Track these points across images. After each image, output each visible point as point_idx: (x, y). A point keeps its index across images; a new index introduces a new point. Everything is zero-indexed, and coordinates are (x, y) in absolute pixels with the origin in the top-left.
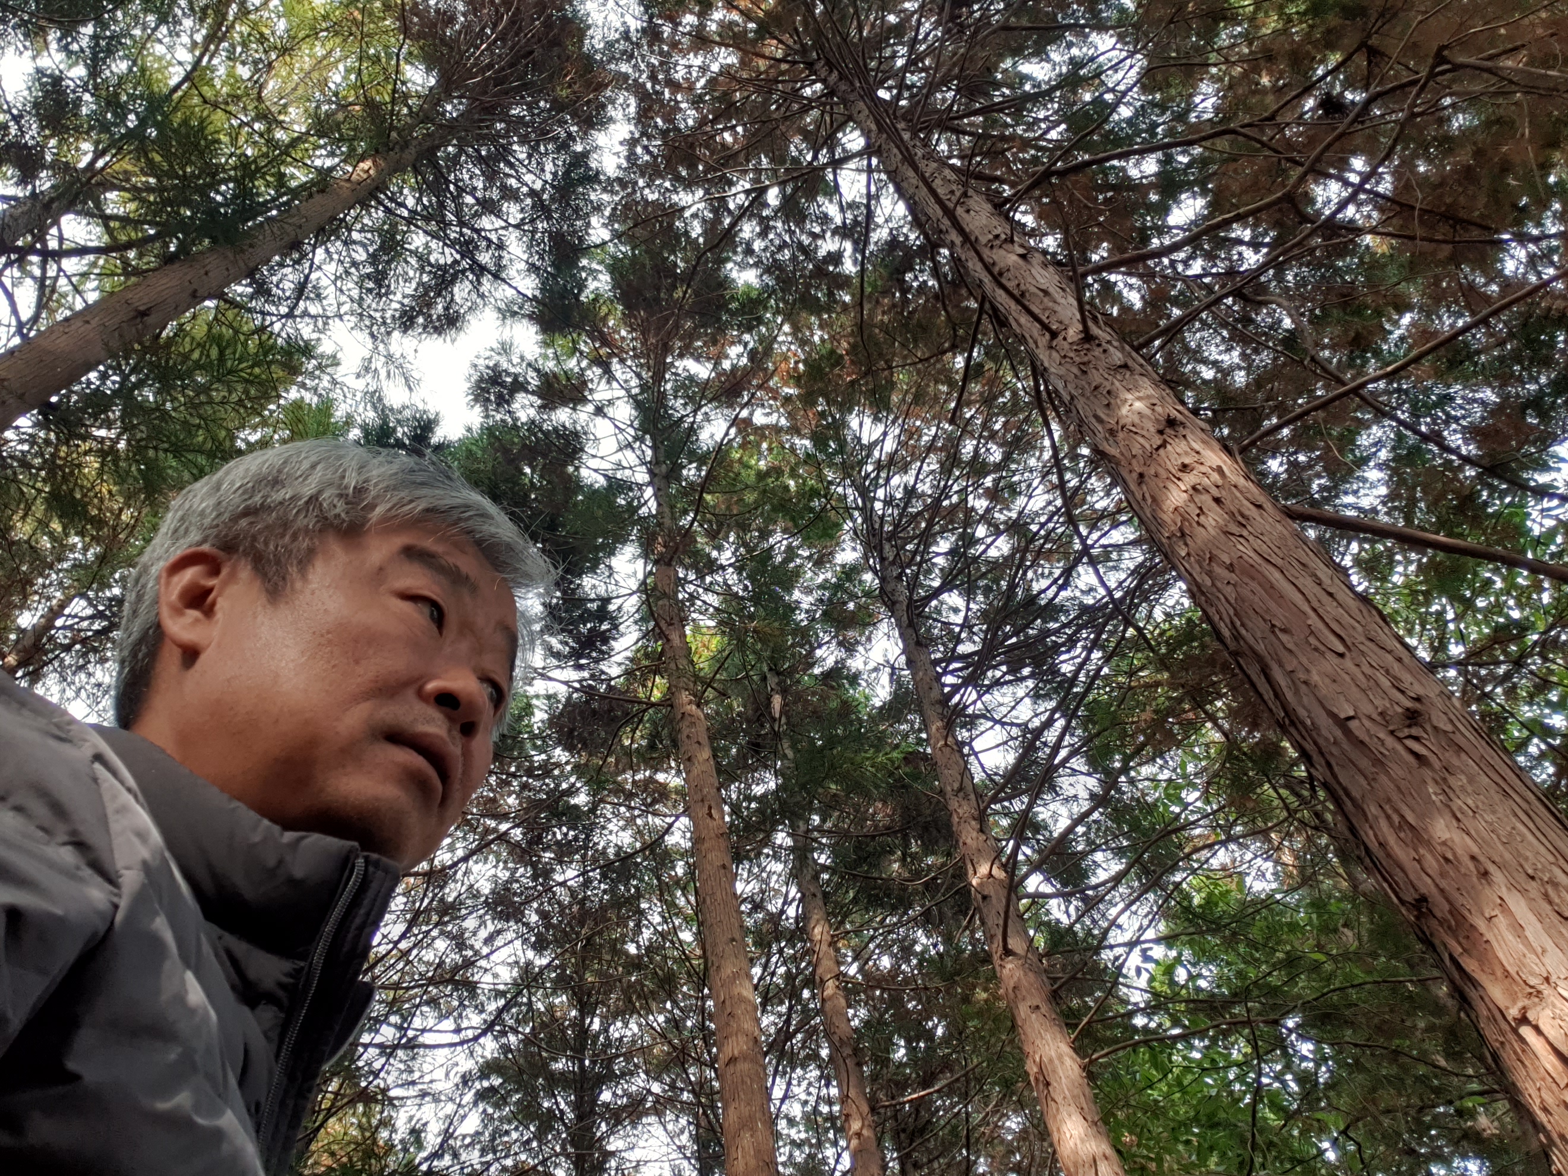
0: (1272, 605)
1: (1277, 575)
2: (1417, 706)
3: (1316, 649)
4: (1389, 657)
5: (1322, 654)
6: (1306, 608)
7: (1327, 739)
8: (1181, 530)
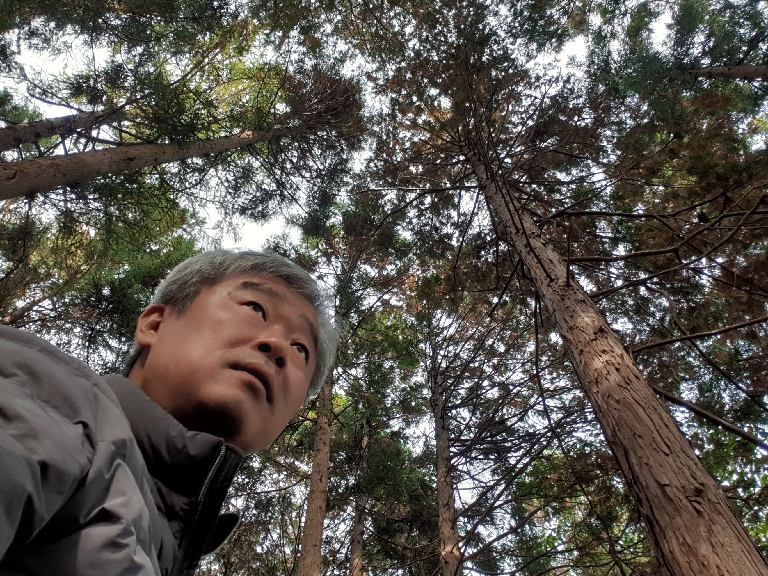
0: (636, 423)
1: (641, 410)
2: (702, 487)
3: (655, 449)
4: (691, 462)
5: (658, 452)
6: (653, 429)
7: (652, 494)
8: (596, 379)
